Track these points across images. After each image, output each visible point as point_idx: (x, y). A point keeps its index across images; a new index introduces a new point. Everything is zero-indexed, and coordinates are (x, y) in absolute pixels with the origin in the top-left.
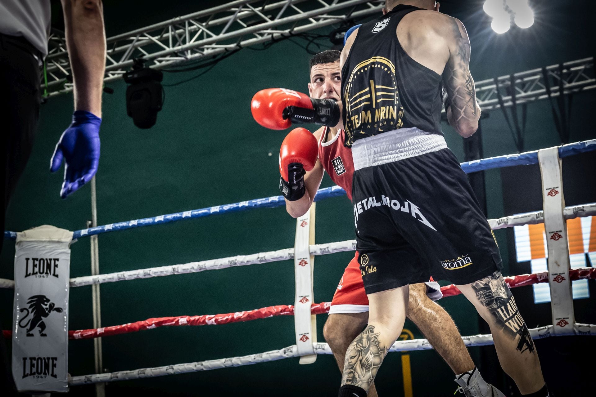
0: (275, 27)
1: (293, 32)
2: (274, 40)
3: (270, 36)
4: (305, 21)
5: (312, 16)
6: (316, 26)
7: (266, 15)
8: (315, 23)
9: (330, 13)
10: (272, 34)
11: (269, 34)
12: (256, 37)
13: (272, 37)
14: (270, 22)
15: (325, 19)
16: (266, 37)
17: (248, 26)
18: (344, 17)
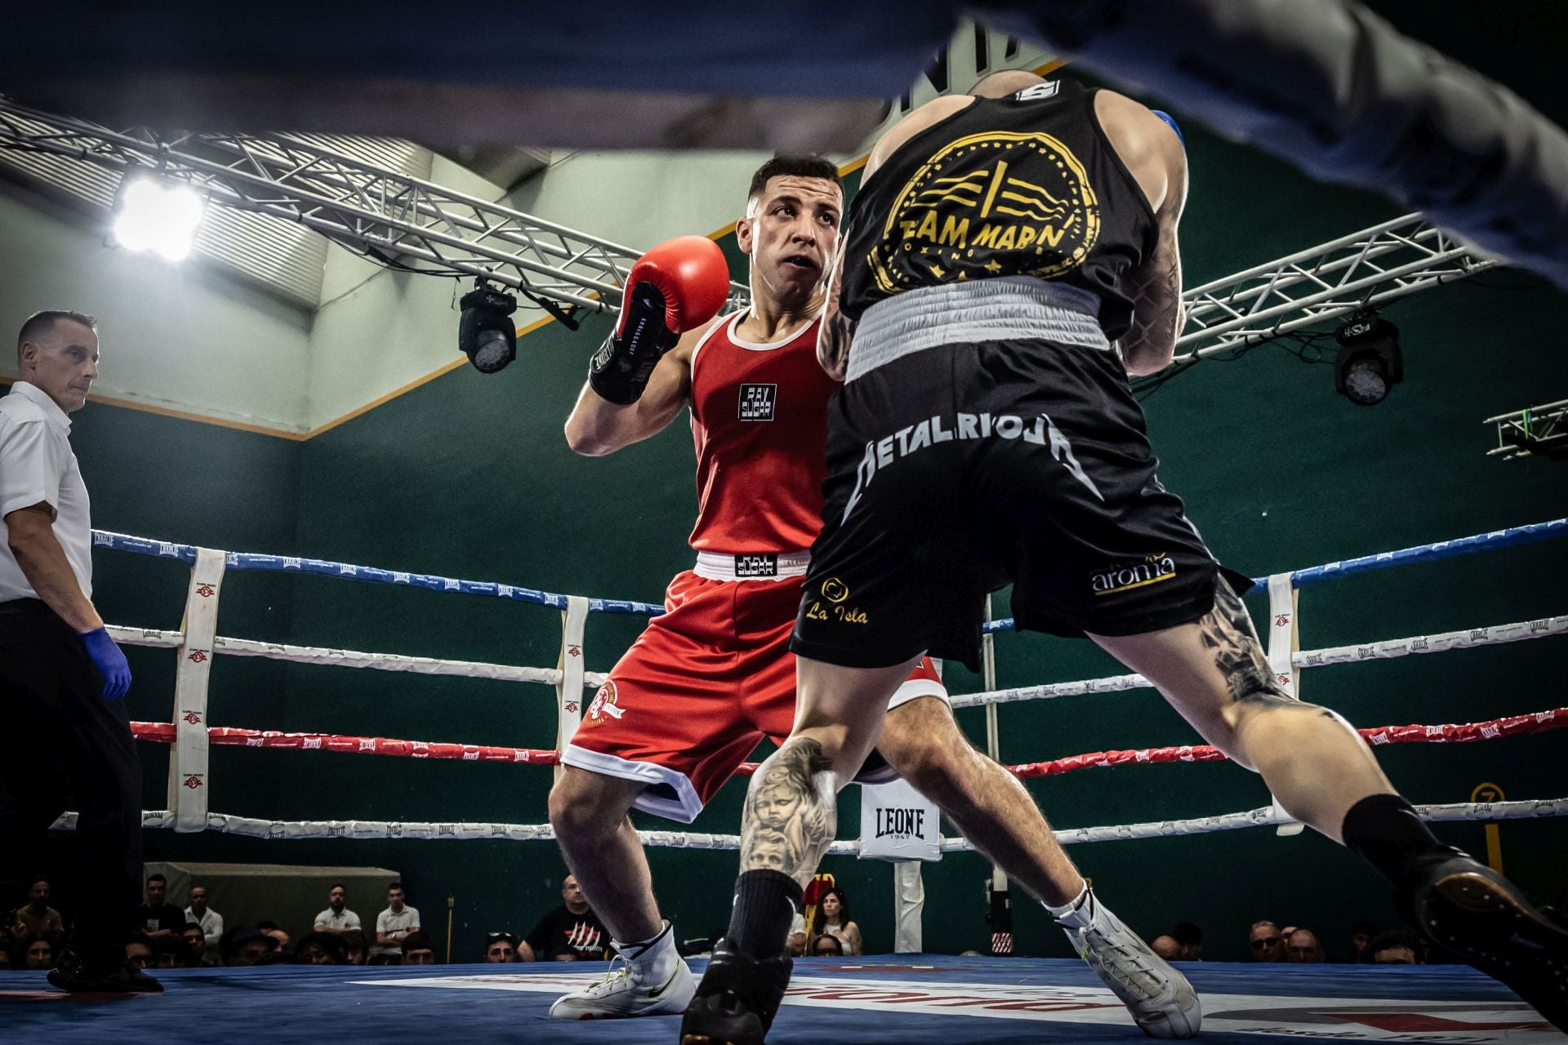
0: (1251, 326)
1: (1278, 332)
2: (1249, 345)
3: (1243, 338)
4: (1297, 313)
5: (1307, 306)
6: (1315, 318)
7: (1235, 309)
8: (1312, 316)
9: (1337, 298)
10: (1246, 336)
11: (1241, 336)
12: (1221, 342)
13: (1246, 339)
14: (1241, 319)
15: (1328, 308)
16: (1236, 341)
17: (1208, 326)
18: (1358, 302)
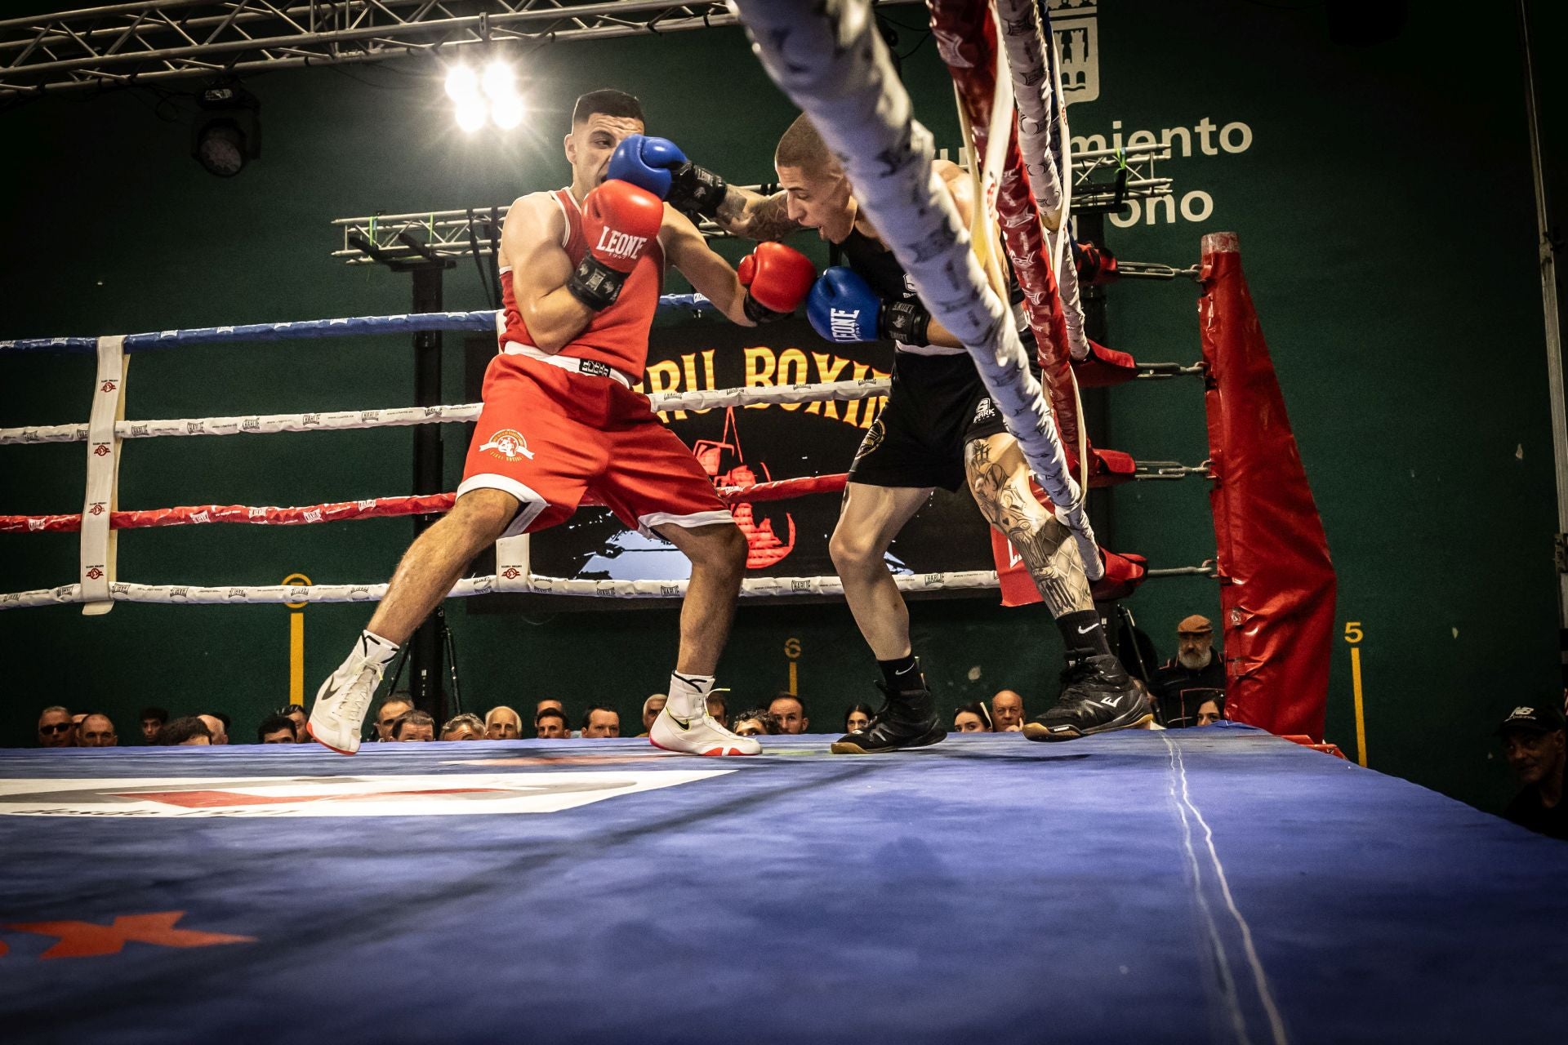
0: (105, 66)
1: (134, 80)
2: (100, 88)
3: (96, 81)
4: (156, 63)
5: (169, 57)
6: (175, 74)
7: (93, 48)
8: (173, 70)
9: (201, 56)
10: (100, 77)
11: (94, 77)
12: (73, 80)
13: (100, 81)
14: (97, 57)
15: (191, 65)
16: (88, 81)
17: (59, 59)
18: (221, 66)
